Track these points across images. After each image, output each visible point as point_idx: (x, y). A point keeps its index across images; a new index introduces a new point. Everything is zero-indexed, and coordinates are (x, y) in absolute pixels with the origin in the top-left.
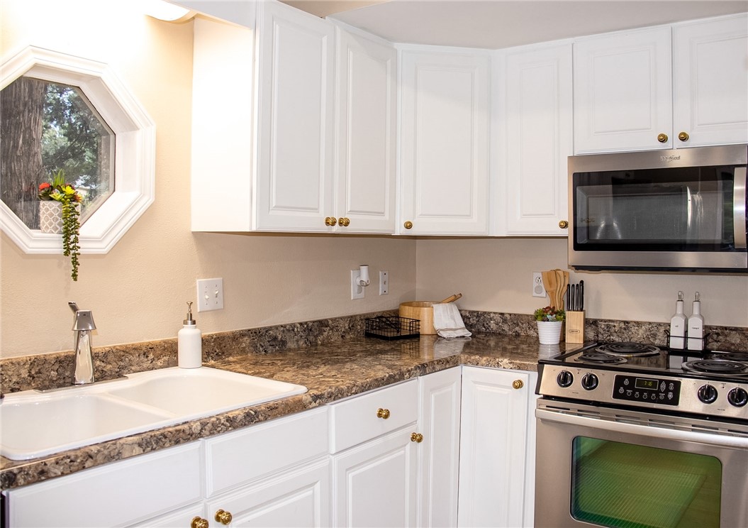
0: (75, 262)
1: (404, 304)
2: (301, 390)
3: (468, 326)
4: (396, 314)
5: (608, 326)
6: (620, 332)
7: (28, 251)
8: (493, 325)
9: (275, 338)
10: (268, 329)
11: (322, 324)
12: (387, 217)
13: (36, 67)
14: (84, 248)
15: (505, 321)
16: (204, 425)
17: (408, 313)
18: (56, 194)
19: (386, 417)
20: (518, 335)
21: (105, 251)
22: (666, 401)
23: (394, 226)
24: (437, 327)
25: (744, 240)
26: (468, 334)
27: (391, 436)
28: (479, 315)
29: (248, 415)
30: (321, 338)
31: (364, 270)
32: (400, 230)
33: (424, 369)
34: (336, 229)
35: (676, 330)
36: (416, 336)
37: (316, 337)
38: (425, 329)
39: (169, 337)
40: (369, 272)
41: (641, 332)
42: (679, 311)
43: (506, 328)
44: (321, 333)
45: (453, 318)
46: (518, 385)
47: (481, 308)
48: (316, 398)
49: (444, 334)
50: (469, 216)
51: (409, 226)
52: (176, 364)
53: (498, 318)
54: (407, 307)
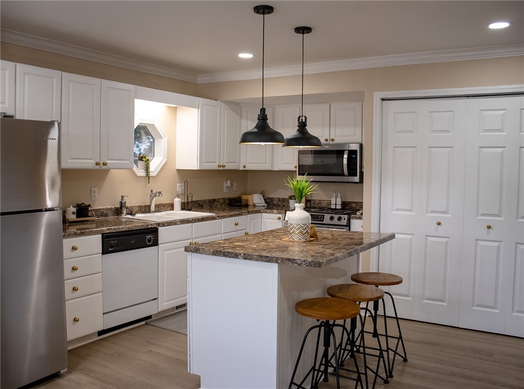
0: (149, 179)
1: (243, 194)
2: (214, 214)
3: (266, 202)
4: (240, 198)
5: (314, 202)
6: (318, 204)
7: (138, 175)
8: (275, 202)
9: (200, 204)
10: (198, 201)
11: (214, 200)
12: (237, 164)
13: (140, 123)
14: (151, 174)
15: (279, 201)
16: (193, 219)
17: (244, 197)
18: (144, 159)
19: (237, 225)
20: (284, 205)
21: (155, 175)
22: (321, 221)
23: (240, 166)
24: (254, 202)
25: (347, 173)
26: (266, 205)
27: (239, 232)
28: (270, 199)
29: (202, 218)
30: (214, 205)
31: (229, 182)
32: (242, 168)
33: (249, 213)
34: (221, 168)
35: (333, 202)
36: (247, 206)
37: (212, 204)
38: (250, 203)
39: (171, 202)
40: (230, 182)
41: (325, 203)
42: (334, 196)
43: (280, 203)
44: (214, 203)
45: (260, 199)
46: (280, 218)
47: (271, 196)
48: (218, 217)
49: (257, 205)
50: (265, 163)
51: (245, 167)
52: (173, 209)
53: (277, 199)
54: (244, 195)
